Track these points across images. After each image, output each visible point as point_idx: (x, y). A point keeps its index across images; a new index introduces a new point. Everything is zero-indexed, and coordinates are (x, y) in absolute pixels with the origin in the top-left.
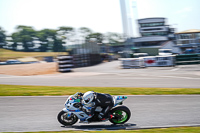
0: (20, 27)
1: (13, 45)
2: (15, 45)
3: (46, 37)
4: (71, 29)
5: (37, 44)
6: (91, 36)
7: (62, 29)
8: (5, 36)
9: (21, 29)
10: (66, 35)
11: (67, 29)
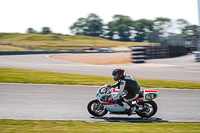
0: (116, 16)
1: (109, 34)
2: (111, 34)
3: (142, 27)
4: (168, 20)
5: (133, 33)
6: (187, 28)
7: (159, 19)
8: (102, 25)
9: (118, 19)
10: (163, 26)
11: (163, 20)
